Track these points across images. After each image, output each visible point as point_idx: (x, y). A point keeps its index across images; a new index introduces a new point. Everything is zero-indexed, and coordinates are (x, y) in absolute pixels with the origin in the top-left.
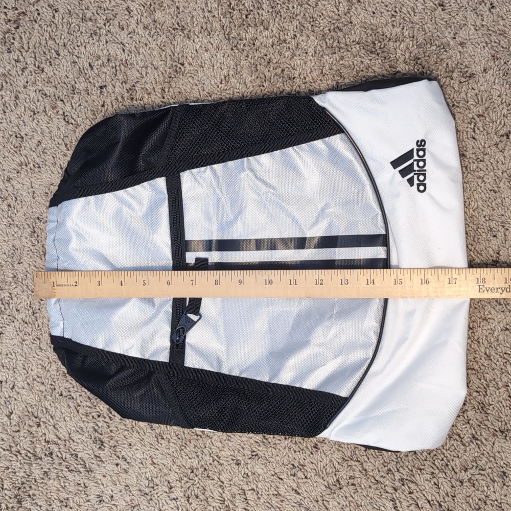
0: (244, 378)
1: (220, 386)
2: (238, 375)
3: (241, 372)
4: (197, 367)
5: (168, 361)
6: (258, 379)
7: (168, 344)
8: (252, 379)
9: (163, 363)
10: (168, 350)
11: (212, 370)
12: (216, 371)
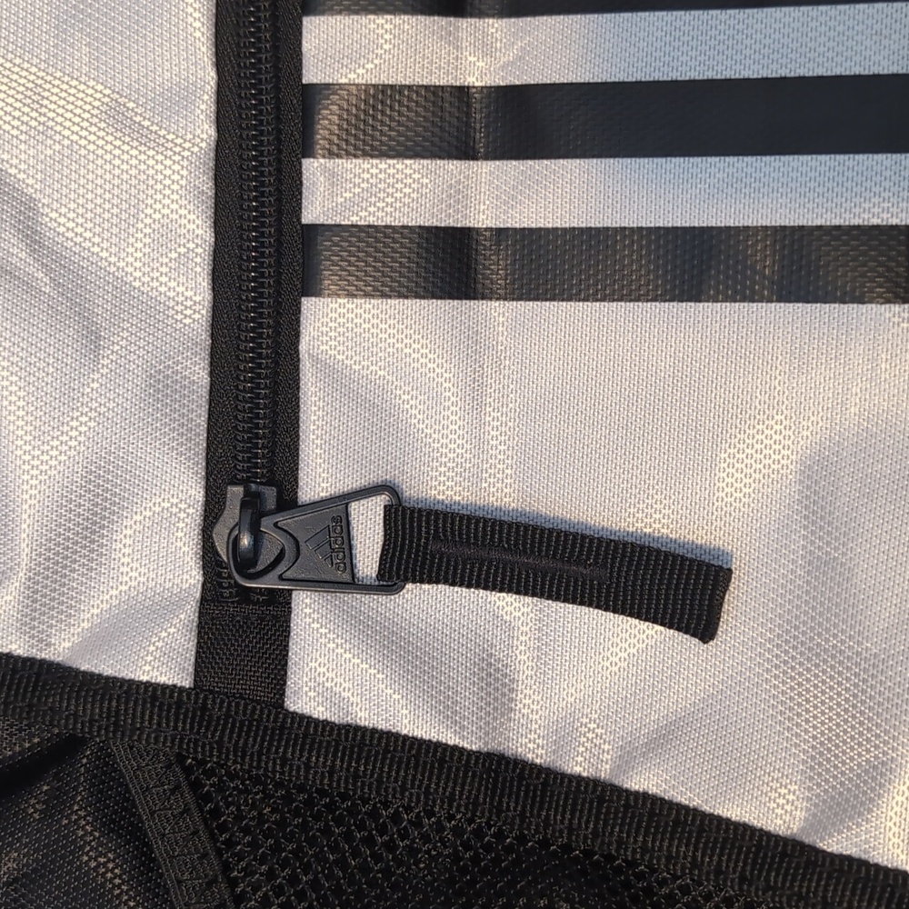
0: (645, 795)
1: (500, 835)
2: (604, 772)
3: (627, 758)
4: (365, 716)
5: (186, 681)
6: (733, 811)
7: (192, 578)
8: (696, 812)
9: (154, 694)
10: (189, 613)
11: (451, 739)
12: (471, 743)
